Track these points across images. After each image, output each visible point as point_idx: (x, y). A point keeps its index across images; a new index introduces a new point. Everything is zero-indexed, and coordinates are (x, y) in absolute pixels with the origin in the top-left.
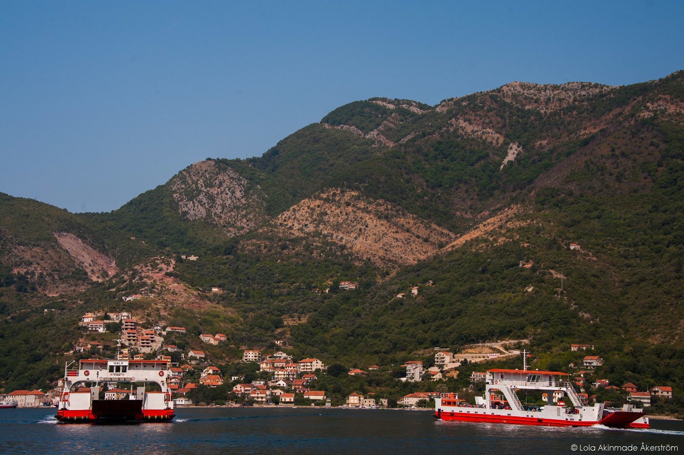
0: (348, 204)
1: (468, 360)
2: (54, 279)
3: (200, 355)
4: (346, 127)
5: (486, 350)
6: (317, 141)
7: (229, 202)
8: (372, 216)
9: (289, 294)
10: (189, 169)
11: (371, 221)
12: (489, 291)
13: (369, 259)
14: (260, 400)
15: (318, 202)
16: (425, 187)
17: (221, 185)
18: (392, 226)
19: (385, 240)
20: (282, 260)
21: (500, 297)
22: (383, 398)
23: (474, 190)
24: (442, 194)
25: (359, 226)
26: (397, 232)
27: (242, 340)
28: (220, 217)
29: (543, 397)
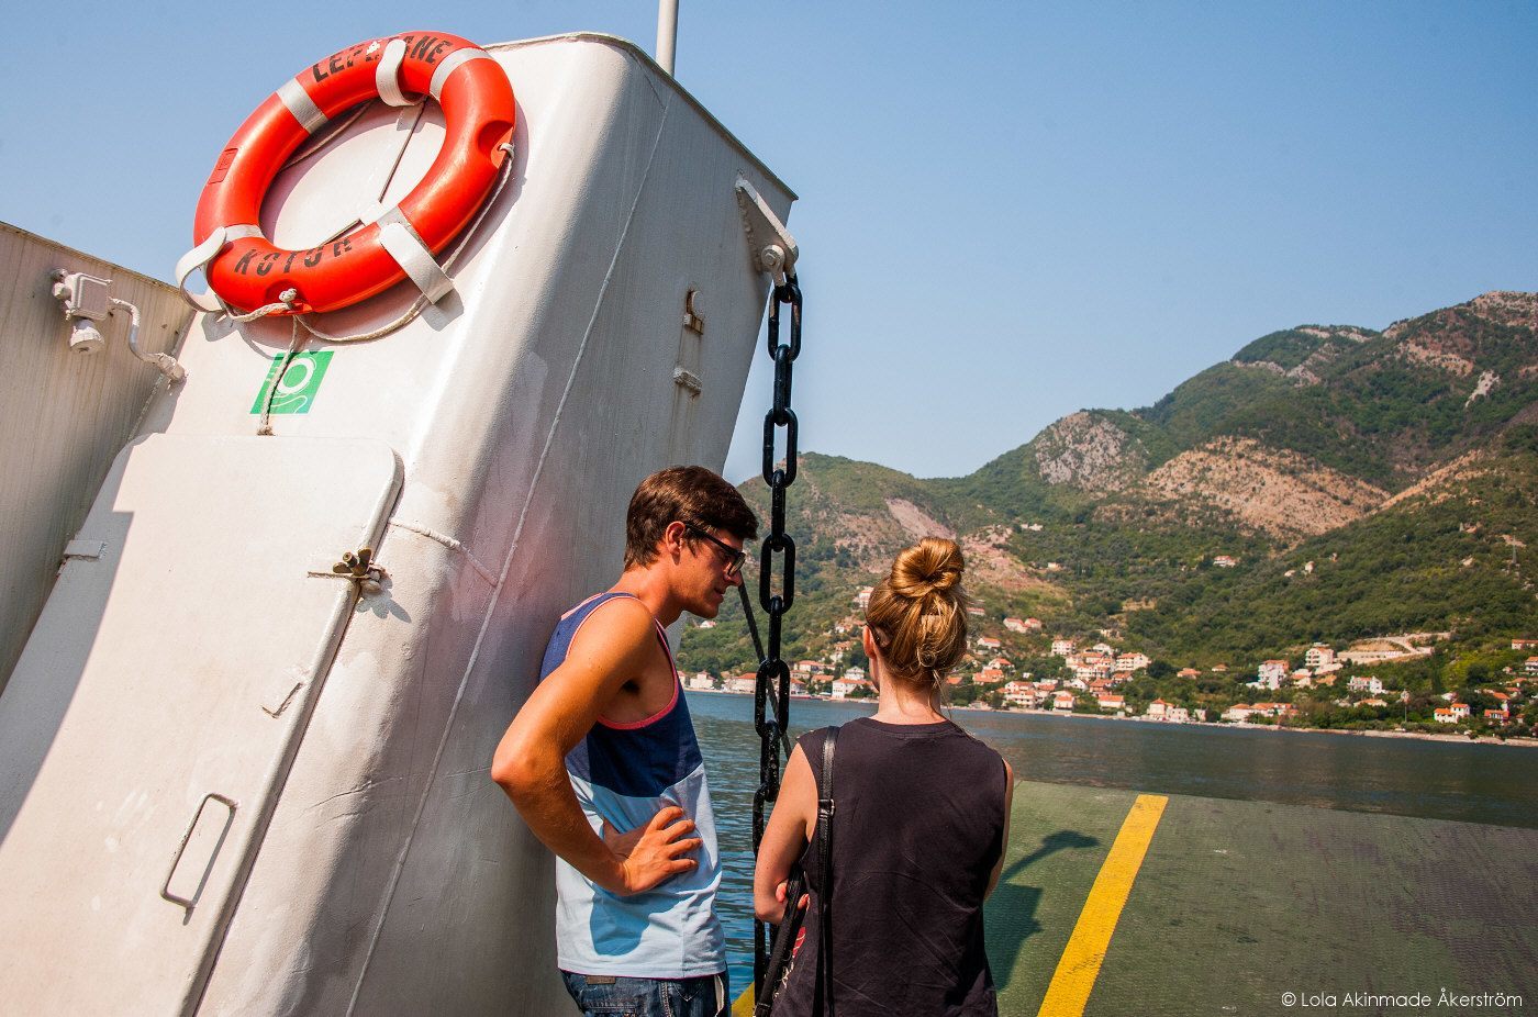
0: (1240, 456)
1: (1353, 661)
2: (879, 553)
3: (993, 644)
4: (1262, 364)
5: (1386, 646)
6: (1222, 382)
7: (1100, 460)
8: (1272, 471)
9: (1145, 572)
10: (1057, 424)
11: (1270, 478)
12: (1409, 566)
13: (1262, 528)
14: (1025, 703)
15: (1201, 455)
16: (1353, 433)
17: (1092, 440)
18: (1299, 483)
19: (1287, 502)
20: (1146, 529)
21: (1424, 573)
22: (1199, 708)
23: (1424, 436)
24: (1378, 441)
25: (1253, 485)
26: (1306, 492)
27: (1058, 628)
28: (1088, 480)
29: (1436, 714)
